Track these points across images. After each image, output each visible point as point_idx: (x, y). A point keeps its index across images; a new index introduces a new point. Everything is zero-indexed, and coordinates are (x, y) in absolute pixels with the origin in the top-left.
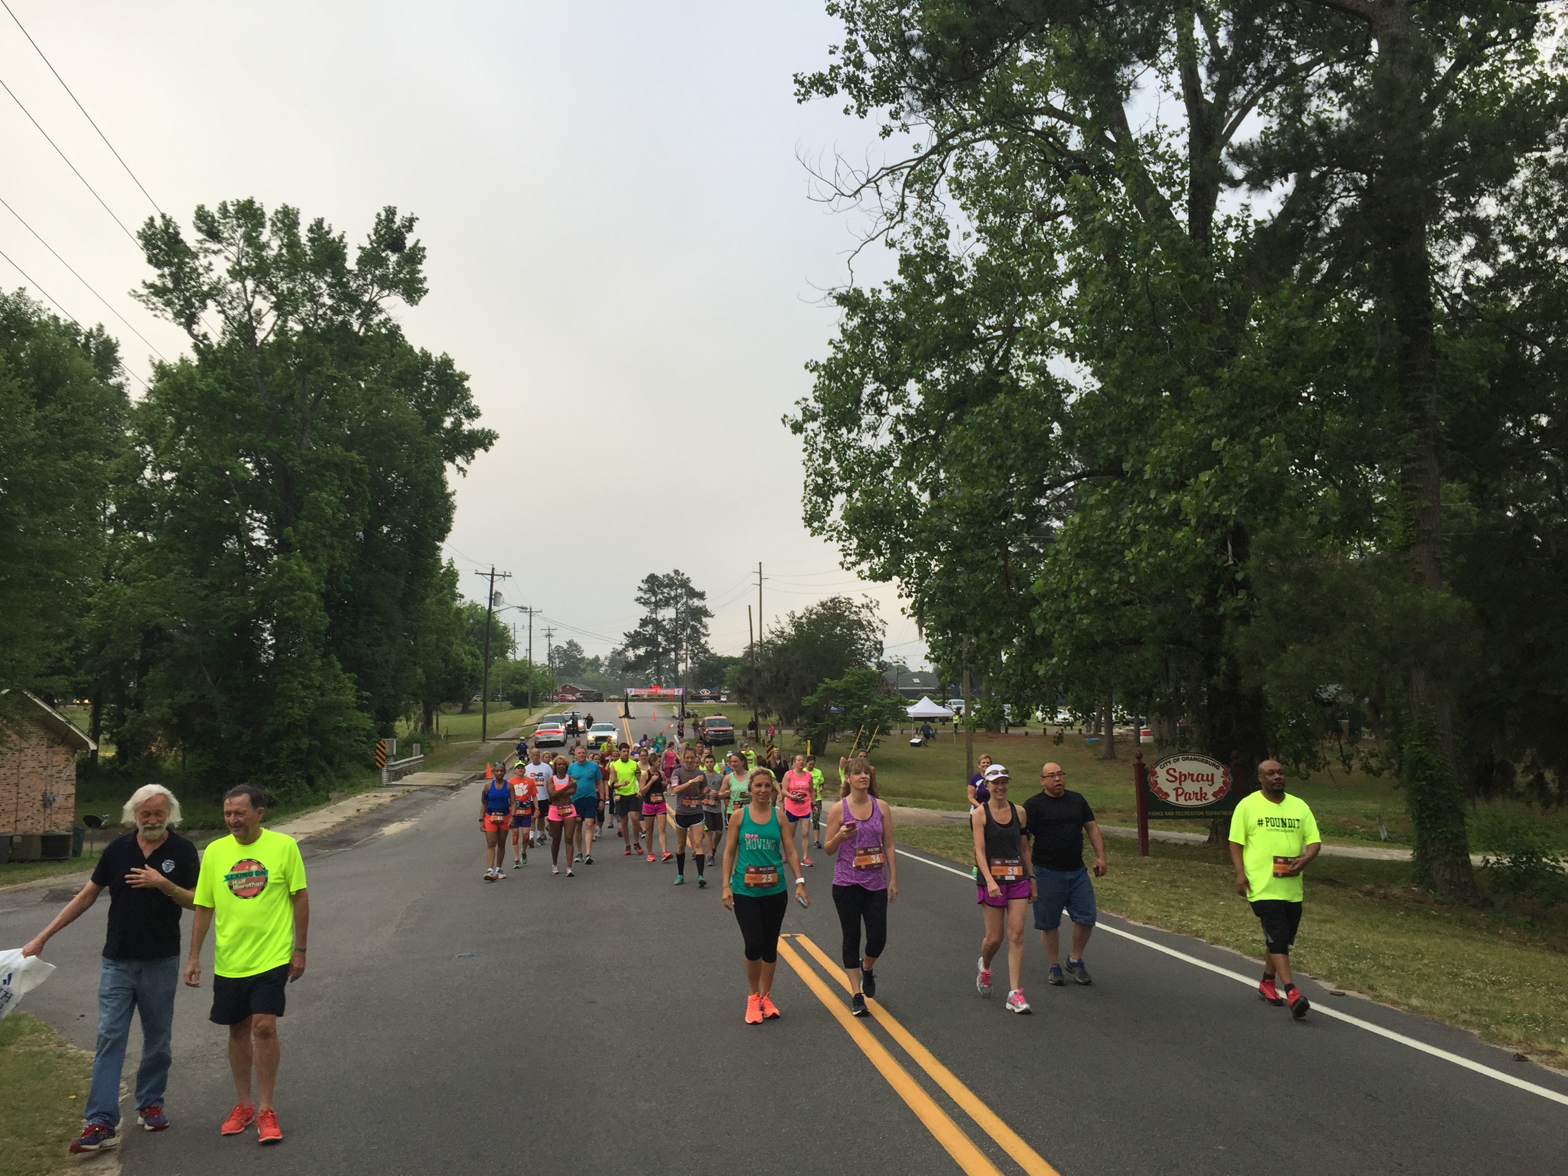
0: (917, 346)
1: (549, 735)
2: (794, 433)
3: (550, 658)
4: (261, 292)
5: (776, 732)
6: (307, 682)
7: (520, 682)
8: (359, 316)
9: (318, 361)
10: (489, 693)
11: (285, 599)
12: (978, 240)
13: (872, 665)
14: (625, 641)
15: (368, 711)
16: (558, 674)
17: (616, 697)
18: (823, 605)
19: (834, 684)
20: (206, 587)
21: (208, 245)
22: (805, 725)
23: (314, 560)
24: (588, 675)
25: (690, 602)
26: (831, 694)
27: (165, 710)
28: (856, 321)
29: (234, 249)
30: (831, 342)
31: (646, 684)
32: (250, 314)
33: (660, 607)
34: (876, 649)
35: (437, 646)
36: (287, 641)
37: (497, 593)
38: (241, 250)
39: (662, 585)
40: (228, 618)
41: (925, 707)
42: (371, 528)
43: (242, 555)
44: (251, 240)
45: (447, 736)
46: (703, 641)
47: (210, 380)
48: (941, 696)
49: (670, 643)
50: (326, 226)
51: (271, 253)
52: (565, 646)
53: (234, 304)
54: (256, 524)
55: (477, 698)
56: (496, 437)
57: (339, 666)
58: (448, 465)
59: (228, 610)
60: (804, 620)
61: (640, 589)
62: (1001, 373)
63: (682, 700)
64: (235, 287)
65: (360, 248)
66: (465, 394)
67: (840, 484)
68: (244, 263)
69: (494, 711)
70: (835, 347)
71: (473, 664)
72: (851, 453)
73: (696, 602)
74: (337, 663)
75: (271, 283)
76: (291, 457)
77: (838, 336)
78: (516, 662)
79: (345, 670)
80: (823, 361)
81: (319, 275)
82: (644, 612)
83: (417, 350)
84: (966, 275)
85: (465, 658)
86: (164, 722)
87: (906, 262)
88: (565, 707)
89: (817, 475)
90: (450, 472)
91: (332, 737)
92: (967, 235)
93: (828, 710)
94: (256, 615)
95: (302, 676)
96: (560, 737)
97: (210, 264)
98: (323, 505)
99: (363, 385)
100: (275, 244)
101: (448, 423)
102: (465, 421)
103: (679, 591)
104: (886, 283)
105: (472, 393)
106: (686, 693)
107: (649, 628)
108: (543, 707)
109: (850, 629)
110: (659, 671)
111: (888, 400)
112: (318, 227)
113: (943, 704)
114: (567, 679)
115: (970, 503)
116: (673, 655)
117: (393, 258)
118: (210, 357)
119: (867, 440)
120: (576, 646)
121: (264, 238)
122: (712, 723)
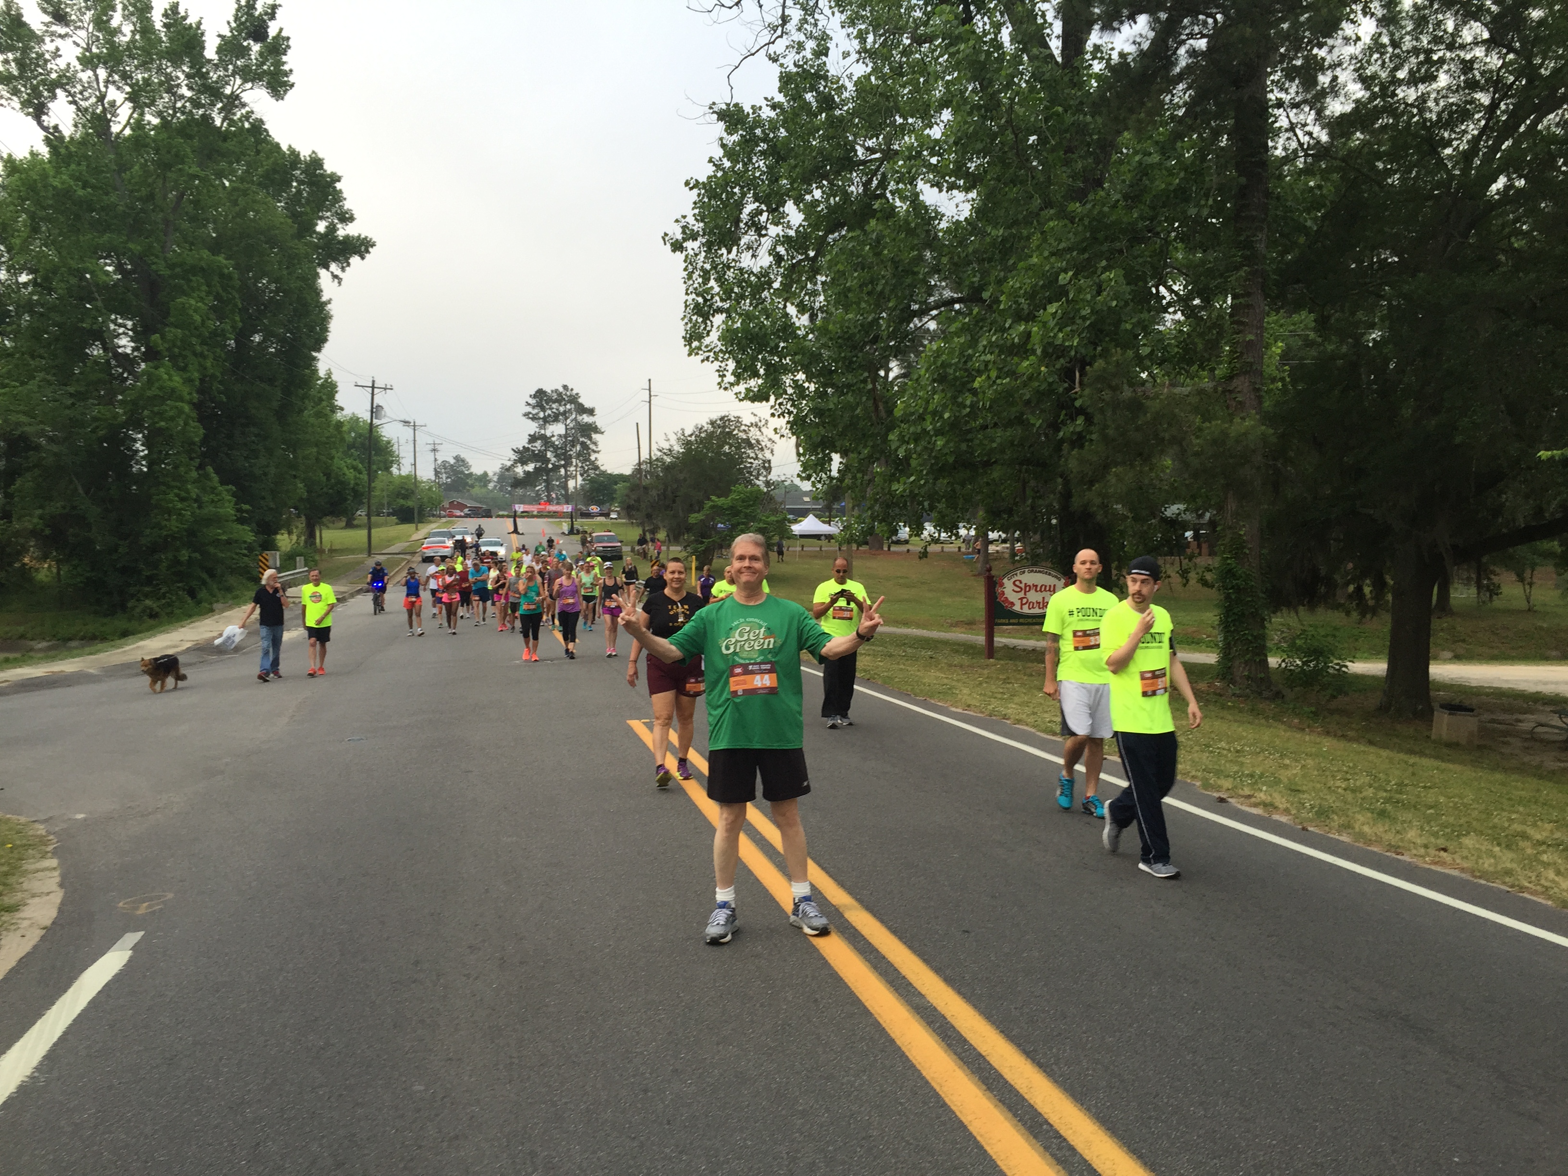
0: (796, 166)
1: (436, 549)
2: (674, 251)
3: (437, 473)
4: (114, 82)
5: (664, 548)
6: (183, 494)
7: (406, 497)
8: (221, 110)
9: (180, 158)
10: (374, 508)
11: (156, 409)
12: (858, 61)
13: (760, 483)
14: (514, 457)
15: (249, 524)
16: (445, 490)
17: (506, 513)
18: (712, 423)
19: (721, 501)
20: (71, 395)
21: (54, 28)
22: (692, 542)
23: (184, 369)
24: (477, 491)
25: (579, 418)
26: (718, 511)
27: (36, 520)
28: (735, 138)
29: (83, 34)
30: (710, 161)
31: (537, 500)
32: (103, 105)
33: (549, 422)
34: (764, 467)
35: (317, 459)
36: (160, 452)
37: (378, 406)
38: (91, 36)
39: (550, 400)
40: (97, 427)
41: (809, 525)
42: (243, 336)
43: (108, 362)
44: (101, 23)
45: (332, 551)
46: (593, 458)
47: (64, 177)
48: (826, 515)
49: (559, 459)
50: (182, 11)
51: (124, 39)
52: (452, 461)
53: (86, 94)
54: (121, 330)
55: (361, 513)
56: (373, 245)
57: (215, 478)
58: (322, 272)
59: (95, 419)
60: (693, 438)
61: (528, 404)
62: (877, 197)
63: (571, 516)
64: (86, 76)
65: (219, 36)
66: (338, 197)
67: (720, 304)
68: (95, 50)
69: (379, 526)
70: (715, 165)
71: (356, 478)
72: (730, 274)
73: (586, 419)
74: (213, 475)
75: (125, 72)
76: (156, 260)
77: (719, 153)
78: (400, 476)
79: (223, 483)
80: (703, 179)
81: (177, 65)
82: (532, 427)
83: (284, 148)
84: (846, 95)
85: (347, 472)
86: (34, 533)
87: (786, 80)
88: (453, 523)
89: (697, 295)
90: (324, 276)
91: (212, 550)
92: (846, 55)
93: (714, 527)
94: (127, 425)
95: (179, 489)
96: (447, 552)
97: (58, 49)
98: (191, 312)
99: (227, 184)
100: (127, 29)
101: (321, 227)
102: (339, 226)
103: (568, 406)
104: (766, 99)
105: (345, 195)
106: (575, 509)
107: (538, 444)
108: (431, 522)
109: (738, 448)
110: (548, 488)
111: (768, 219)
112: (173, 11)
113: (829, 523)
114: (455, 494)
115: (841, 327)
116: (562, 471)
117: (256, 48)
118: (63, 151)
119: (746, 261)
120: (463, 461)
121: (115, 23)
122: (600, 539)
